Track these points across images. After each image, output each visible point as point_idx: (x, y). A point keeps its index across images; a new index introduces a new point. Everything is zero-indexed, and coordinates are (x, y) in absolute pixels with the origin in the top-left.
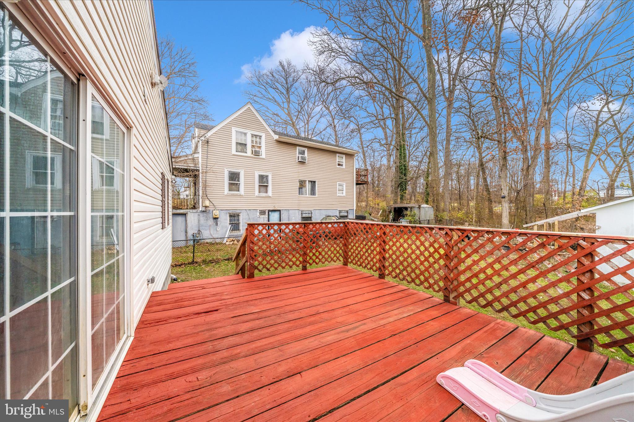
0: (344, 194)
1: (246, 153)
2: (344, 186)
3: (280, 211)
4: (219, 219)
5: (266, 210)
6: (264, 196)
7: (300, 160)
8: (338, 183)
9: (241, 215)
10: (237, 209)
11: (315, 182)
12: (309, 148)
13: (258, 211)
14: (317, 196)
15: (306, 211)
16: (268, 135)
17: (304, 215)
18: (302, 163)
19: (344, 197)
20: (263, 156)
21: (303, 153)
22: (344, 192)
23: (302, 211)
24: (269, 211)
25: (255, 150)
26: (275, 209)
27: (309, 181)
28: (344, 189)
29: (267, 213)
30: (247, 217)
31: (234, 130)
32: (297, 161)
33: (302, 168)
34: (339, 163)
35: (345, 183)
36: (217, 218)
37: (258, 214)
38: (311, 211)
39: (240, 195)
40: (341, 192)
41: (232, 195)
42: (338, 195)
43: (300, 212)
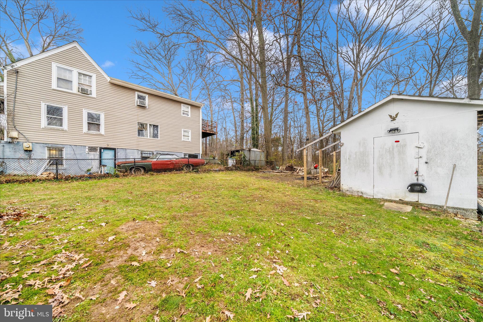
0: (190, 140)
1: (72, 90)
2: (190, 132)
3: (114, 149)
4: (33, 152)
5: (98, 147)
6: (94, 133)
7: (138, 104)
8: (183, 129)
9: (64, 149)
10: (58, 143)
11: (157, 126)
12: (150, 95)
13: (87, 147)
14: (159, 138)
15: (146, 151)
16: (99, 76)
17: (144, 155)
18: (142, 107)
19: (189, 142)
20: (94, 95)
21: (143, 98)
22: (190, 138)
23: (142, 151)
24: (101, 149)
25: (82, 88)
26: (108, 147)
27: (150, 125)
28: (190, 135)
29: (99, 150)
30: (72, 152)
31: (54, 66)
32: (136, 105)
33: (141, 112)
34: (184, 112)
35: (190, 130)
36: (30, 151)
37: (87, 150)
38: (152, 152)
39: (63, 130)
40: (187, 137)
41: (51, 129)
42: (183, 140)
43: (140, 152)
